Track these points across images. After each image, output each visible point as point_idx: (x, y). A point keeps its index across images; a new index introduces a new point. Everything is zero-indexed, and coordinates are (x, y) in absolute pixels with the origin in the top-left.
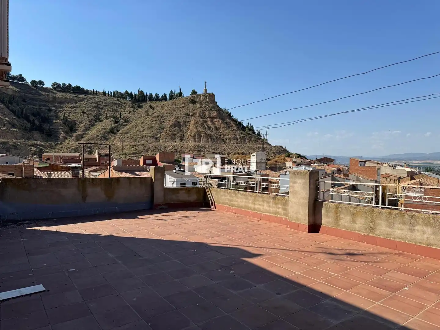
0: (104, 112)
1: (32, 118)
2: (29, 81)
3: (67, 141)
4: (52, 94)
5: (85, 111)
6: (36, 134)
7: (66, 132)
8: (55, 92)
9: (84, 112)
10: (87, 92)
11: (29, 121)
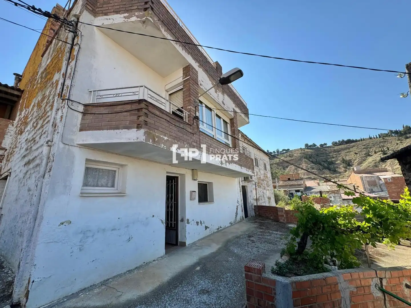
0: (373, 150)
1: (322, 163)
2: (318, 145)
3: (347, 172)
4: (333, 148)
5: (357, 152)
6: (327, 171)
7: (346, 168)
8: (334, 146)
9: (356, 154)
10: (356, 141)
11: (320, 164)
